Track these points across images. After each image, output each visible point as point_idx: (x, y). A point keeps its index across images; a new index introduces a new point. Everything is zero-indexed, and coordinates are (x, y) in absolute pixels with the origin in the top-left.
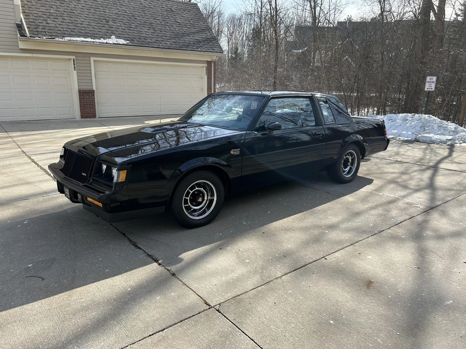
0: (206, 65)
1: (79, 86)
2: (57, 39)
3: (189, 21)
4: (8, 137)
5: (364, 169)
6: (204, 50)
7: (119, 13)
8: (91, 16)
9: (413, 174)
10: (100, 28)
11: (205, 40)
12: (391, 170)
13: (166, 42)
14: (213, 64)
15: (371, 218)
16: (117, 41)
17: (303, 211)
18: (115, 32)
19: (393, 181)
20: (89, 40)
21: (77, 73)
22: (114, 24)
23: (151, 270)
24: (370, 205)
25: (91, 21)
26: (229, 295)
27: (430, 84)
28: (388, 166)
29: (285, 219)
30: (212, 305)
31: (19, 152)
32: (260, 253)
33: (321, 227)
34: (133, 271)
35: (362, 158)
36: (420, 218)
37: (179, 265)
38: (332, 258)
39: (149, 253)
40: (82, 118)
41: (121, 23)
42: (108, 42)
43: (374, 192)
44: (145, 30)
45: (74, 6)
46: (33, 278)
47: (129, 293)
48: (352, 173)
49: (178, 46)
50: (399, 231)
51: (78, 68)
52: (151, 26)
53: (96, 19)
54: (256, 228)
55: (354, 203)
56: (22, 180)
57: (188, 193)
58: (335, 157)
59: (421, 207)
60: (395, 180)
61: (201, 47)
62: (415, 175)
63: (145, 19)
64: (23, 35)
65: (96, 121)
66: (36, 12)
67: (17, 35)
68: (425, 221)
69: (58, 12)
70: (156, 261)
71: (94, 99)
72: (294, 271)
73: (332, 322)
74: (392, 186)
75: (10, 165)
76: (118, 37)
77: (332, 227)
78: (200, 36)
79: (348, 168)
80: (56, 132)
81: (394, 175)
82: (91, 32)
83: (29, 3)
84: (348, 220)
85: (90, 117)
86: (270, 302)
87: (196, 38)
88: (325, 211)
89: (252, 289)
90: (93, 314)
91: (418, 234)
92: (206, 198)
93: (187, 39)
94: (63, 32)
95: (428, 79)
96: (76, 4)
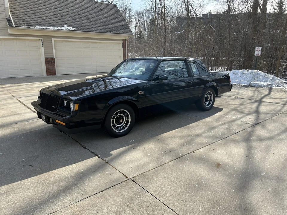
0: (122, 42)
1: (45, 56)
2: (32, 28)
3: (112, 16)
4: (3, 87)
5: (217, 103)
6: (121, 33)
7: (69, 11)
8: (52, 13)
9: (246, 105)
10: (58, 20)
11: (122, 27)
12: (234, 103)
13: (98, 29)
14: (126, 42)
15: (221, 130)
16: (68, 28)
17: (181, 127)
18: (66, 23)
19: (234, 109)
20: (51, 28)
21: (44, 48)
22: (66, 18)
23: (94, 160)
24: (221, 123)
25: (52, 16)
26: (139, 173)
27: (258, 52)
28: (232, 101)
29: (171, 132)
30: (130, 178)
31: (11, 96)
32: (156, 150)
33: (192, 135)
34: (83, 161)
35: (216, 96)
36: (249, 130)
37: (110, 158)
38: (198, 152)
39: (93, 151)
40: (47, 75)
41: (70, 17)
42: (62, 29)
43: (223, 116)
44: (85, 21)
45: (41, 7)
46: (26, 166)
47: (82, 173)
48: (210, 105)
49: (105, 30)
50: (237, 137)
51: (45, 45)
52: (88, 19)
53: (55, 15)
54: (154, 137)
55: (211, 122)
56: (14, 112)
57: (114, 117)
58: (200, 96)
59: (250, 123)
60: (236, 109)
61: (119, 31)
62: (248, 106)
63: (85, 14)
64: (11, 25)
65: (56, 77)
66: (19, 11)
67: (7, 25)
68: (252, 131)
69: (32, 11)
70: (97, 155)
71: (54, 64)
72: (176, 159)
73: (197, 185)
74: (234, 112)
75: (6, 104)
76: (69, 26)
77: (198, 135)
78: (119, 25)
79: (208, 102)
80: (32, 84)
81: (236, 106)
82: (52, 23)
83: (14, 6)
84: (207, 131)
85: (52, 75)
86: (162, 175)
87: (116, 26)
88: (194, 127)
89: (152, 169)
90: (63, 184)
91: (248, 138)
92: (124, 120)
93: (111, 26)
94: (35, 23)
95: (257, 48)
96: (43, 6)
